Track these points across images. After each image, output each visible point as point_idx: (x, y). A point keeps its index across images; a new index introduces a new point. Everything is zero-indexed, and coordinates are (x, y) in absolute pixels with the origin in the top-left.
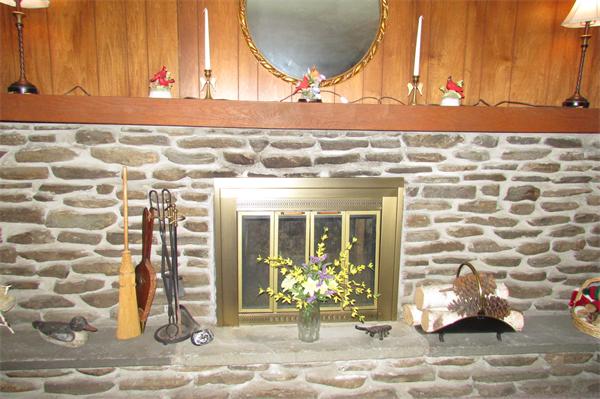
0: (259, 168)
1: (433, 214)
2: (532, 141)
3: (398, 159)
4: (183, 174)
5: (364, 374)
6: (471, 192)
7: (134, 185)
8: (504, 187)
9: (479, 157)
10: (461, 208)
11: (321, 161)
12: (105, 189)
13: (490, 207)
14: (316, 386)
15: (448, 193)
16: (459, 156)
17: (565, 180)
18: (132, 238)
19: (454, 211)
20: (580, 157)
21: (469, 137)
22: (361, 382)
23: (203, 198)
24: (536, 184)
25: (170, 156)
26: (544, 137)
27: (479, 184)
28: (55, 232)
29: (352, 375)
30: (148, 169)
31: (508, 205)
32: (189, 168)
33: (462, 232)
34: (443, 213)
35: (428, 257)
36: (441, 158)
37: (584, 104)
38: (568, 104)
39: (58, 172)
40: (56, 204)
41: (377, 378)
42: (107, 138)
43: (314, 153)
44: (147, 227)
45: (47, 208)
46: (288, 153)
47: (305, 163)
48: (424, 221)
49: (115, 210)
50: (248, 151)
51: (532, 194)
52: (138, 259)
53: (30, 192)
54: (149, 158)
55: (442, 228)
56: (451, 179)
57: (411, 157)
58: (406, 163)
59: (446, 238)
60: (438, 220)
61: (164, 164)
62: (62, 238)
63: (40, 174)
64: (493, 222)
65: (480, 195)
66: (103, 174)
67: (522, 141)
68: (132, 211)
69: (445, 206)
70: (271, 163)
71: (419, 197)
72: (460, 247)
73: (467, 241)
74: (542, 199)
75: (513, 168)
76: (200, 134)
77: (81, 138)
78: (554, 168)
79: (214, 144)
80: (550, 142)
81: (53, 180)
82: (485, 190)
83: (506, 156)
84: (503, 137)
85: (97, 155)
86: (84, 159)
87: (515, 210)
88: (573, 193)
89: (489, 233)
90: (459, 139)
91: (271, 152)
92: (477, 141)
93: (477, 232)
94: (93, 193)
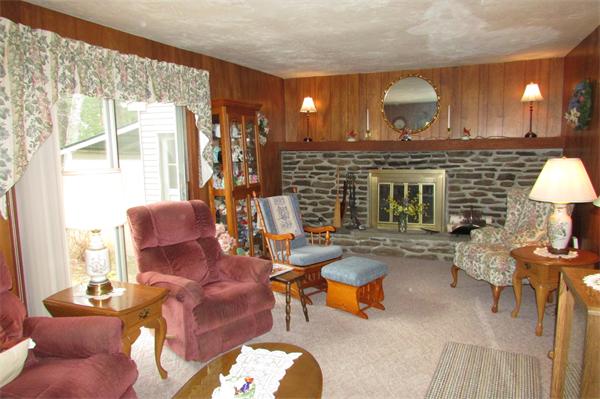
0: (387, 166)
1: (462, 186)
2: (509, 153)
3: (444, 162)
4: (359, 169)
5: (425, 248)
6: (479, 176)
7: (341, 172)
8: (497, 174)
9: (482, 161)
10: (475, 183)
11: (411, 163)
12: (332, 174)
13: (490, 183)
14: (404, 250)
15: (468, 176)
16: (472, 160)
17: (528, 171)
18: (340, 192)
19: (472, 185)
20: (536, 160)
21: (477, 152)
22: (423, 251)
23: (366, 177)
24: (513, 173)
25: (355, 162)
26: (515, 151)
27: (483, 172)
28: (314, 189)
29: (419, 247)
30: (346, 166)
31: (499, 182)
32: (360, 166)
33: (476, 194)
34: (467, 185)
35: (461, 205)
36: (465, 161)
37: (534, 136)
38: (527, 136)
39: (317, 168)
40: (315, 179)
41: (429, 250)
42: (333, 156)
43: (407, 160)
44: (345, 188)
45: (313, 180)
46: (398, 160)
47: (405, 163)
48: (458, 189)
49: (334, 182)
50: (383, 159)
51: (511, 177)
52: (341, 200)
53: (307, 175)
54: (346, 162)
55: (467, 192)
56: (469, 170)
57: (450, 161)
58: (448, 163)
59: (469, 197)
60: (464, 188)
61: (352, 165)
62: (317, 191)
63: (311, 169)
64: (490, 190)
65: (484, 178)
66: (331, 168)
67: (504, 153)
68: (340, 182)
69: (467, 182)
70: (391, 164)
71: (455, 178)
72: (476, 201)
73: (479, 199)
74: (516, 181)
75: (500, 165)
76: (365, 154)
77: (325, 156)
78: (522, 165)
79: (371, 157)
80: (517, 153)
81: (315, 171)
82: (486, 175)
83: (495, 160)
84: (494, 151)
85: (330, 162)
86: (325, 163)
87: (502, 184)
89: (490, 195)
90: (472, 153)
91: (391, 160)
92: (481, 154)
93: (485, 195)
94: (327, 175)
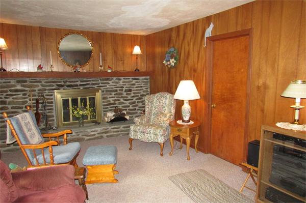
0: (65, 87)
1: (108, 96)
2: (129, 79)
3: (99, 84)
4: (46, 90)
5: (95, 133)
6: (116, 91)
7: (33, 93)
8: (124, 89)
9: (117, 83)
10: (115, 95)
11: (81, 85)
12: (25, 94)
13: (121, 94)
14: (84, 137)
15: (111, 91)
16: (113, 83)
17: (137, 87)
18: (34, 107)
19: (113, 96)
20: (139, 82)
21: (115, 78)
22: (95, 135)
23: (52, 95)
24: (131, 88)
25: (42, 85)
26: (131, 78)
27: (118, 89)
28: (10, 107)
29: (92, 133)
30: (36, 89)
31: (125, 93)
32: (47, 88)
33: (115, 100)
34: (110, 96)
35: (108, 106)
36: (109, 83)
37: (139, 71)
38: (135, 70)
39: (11, 91)
40: (10, 99)
41: (98, 134)
42: (25, 81)
43: (78, 83)
44: (37, 103)
45: (8, 100)
46: (72, 84)
47: (77, 85)
48: (107, 98)
49: (27, 100)
50: (63, 83)
51: (130, 90)
52: (35, 112)
53: (3, 97)
54: (37, 86)
55: (111, 99)
56: (111, 88)
57: (102, 83)
58: (101, 85)
59: (112, 102)
60: (110, 98)
61: (40, 87)
62: (12, 108)
63: (6, 91)
64: (122, 97)
65: (118, 91)
66: (24, 90)
67: (126, 79)
68: (33, 100)
69: (111, 94)
70: (68, 86)
71: (105, 93)
72: (116, 104)
73: (117, 102)
74: (132, 92)
75: (125, 85)
76: (50, 80)
77: (18, 82)
78: (134, 84)
79: (53, 82)
80: (132, 79)
81: (9, 93)
82: (120, 90)
83: (123, 82)
84: (122, 78)
85: (22, 86)
86: (19, 87)
87: (127, 94)
88: (139, 90)
89: (122, 100)
90: (112, 79)
91: (68, 83)
92: (116, 79)
93: (119, 100)
94: (21, 96)
